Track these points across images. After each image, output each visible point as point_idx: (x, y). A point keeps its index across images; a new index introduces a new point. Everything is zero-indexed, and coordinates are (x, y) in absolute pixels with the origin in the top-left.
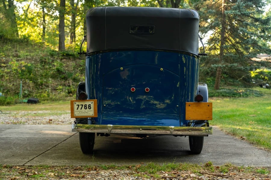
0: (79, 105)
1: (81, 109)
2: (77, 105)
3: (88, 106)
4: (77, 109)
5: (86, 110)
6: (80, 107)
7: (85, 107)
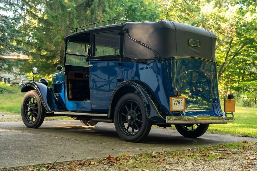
0: (175, 101)
1: (177, 104)
2: (174, 101)
3: (180, 102)
4: (174, 104)
5: (179, 105)
6: (176, 102)
7: (179, 102)
